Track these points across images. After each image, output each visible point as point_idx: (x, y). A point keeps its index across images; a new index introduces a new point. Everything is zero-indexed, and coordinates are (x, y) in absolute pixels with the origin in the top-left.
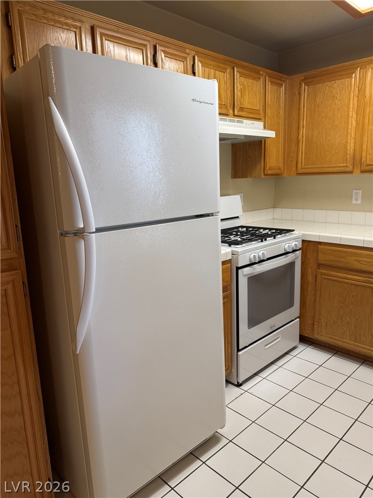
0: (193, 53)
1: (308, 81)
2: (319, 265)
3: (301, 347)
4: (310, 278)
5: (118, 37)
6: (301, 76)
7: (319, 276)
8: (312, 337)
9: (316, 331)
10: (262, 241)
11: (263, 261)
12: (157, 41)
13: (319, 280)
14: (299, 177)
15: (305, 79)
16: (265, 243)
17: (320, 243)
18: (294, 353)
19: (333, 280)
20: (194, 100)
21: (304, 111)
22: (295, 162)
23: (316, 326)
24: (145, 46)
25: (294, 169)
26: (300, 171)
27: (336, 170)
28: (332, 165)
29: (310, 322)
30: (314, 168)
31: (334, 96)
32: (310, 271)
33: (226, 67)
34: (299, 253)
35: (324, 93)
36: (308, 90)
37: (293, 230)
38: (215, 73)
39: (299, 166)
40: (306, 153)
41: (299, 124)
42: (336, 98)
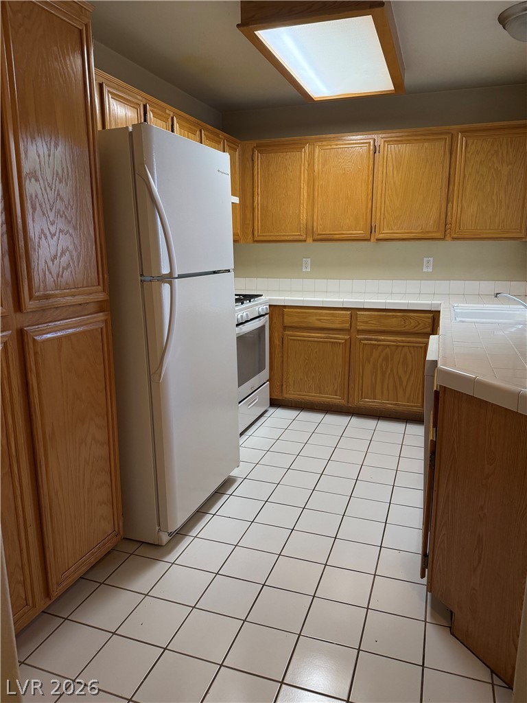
0: (172, 114)
1: (262, 148)
2: (285, 328)
3: (271, 410)
4: (277, 342)
5: (120, 96)
6: (254, 143)
7: (285, 338)
8: (280, 398)
9: (284, 391)
10: (250, 301)
11: (247, 321)
12: (148, 102)
13: (285, 342)
14: (256, 244)
15: (257, 146)
16: (244, 306)
17: (285, 307)
18: (267, 415)
19: (298, 340)
20: (219, 171)
21: (259, 179)
22: (251, 229)
23: (284, 386)
24: (139, 105)
25: (250, 236)
26: (256, 239)
27: (290, 238)
28: (287, 234)
29: (278, 384)
30: (270, 236)
31: (286, 167)
32: (276, 334)
33: (196, 129)
34: (267, 316)
35: (277, 163)
36: (261, 158)
37: (261, 295)
38: (188, 135)
39: (256, 233)
40: (262, 220)
41: (253, 192)
42: (289, 169)
